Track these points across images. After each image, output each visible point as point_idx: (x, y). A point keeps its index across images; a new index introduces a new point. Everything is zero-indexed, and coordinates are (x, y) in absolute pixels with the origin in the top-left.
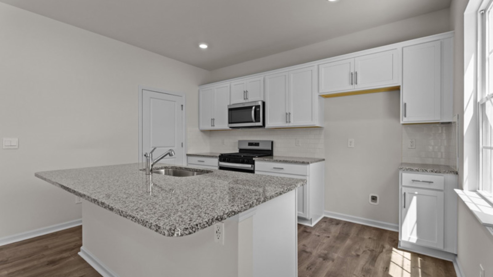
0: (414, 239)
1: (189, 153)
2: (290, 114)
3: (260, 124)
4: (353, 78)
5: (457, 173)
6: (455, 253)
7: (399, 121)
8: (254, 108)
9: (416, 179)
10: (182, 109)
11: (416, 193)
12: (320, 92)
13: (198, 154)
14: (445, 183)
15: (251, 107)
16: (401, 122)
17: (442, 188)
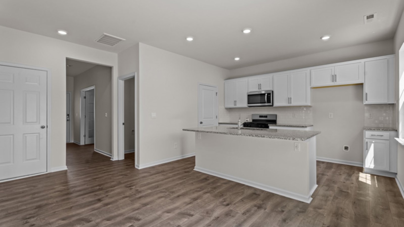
0: (372, 166)
1: (220, 122)
2: (291, 98)
3: (271, 104)
4: (334, 78)
5: (396, 131)
6: (396, 172)
7: (363, 103)
8: (266, 95)
9: (373, 134)
10: (217, 95)
11: (374, 142)
12: (312, 85)
13: (227, 123)
14: (390, 136)
15: (264, 94)
16: (364, 103)
17: (388, 139)
